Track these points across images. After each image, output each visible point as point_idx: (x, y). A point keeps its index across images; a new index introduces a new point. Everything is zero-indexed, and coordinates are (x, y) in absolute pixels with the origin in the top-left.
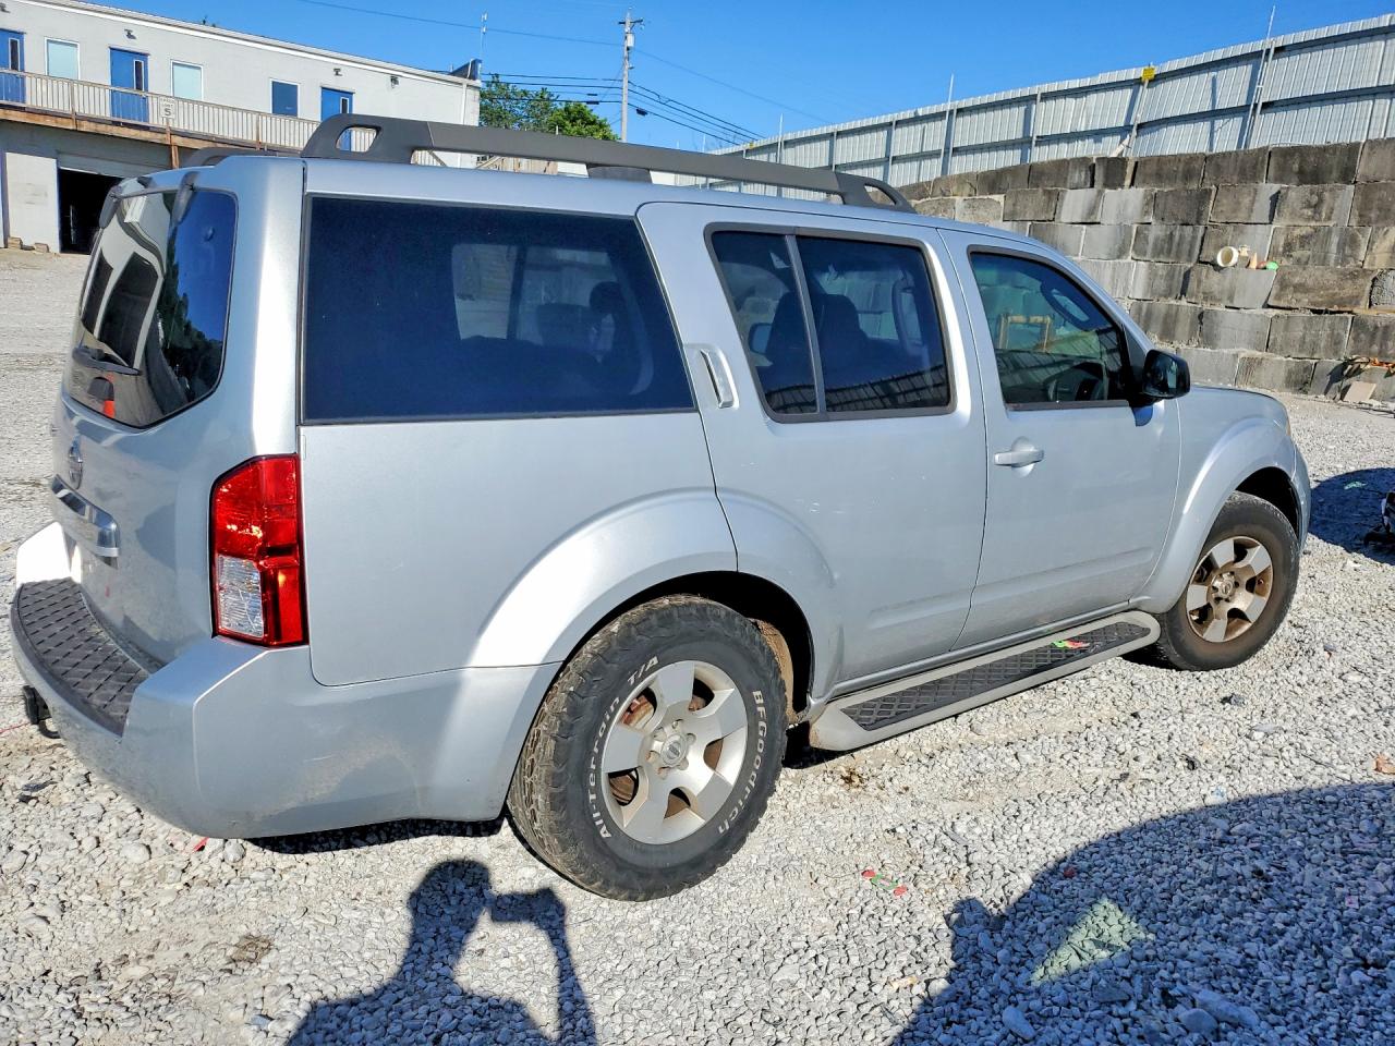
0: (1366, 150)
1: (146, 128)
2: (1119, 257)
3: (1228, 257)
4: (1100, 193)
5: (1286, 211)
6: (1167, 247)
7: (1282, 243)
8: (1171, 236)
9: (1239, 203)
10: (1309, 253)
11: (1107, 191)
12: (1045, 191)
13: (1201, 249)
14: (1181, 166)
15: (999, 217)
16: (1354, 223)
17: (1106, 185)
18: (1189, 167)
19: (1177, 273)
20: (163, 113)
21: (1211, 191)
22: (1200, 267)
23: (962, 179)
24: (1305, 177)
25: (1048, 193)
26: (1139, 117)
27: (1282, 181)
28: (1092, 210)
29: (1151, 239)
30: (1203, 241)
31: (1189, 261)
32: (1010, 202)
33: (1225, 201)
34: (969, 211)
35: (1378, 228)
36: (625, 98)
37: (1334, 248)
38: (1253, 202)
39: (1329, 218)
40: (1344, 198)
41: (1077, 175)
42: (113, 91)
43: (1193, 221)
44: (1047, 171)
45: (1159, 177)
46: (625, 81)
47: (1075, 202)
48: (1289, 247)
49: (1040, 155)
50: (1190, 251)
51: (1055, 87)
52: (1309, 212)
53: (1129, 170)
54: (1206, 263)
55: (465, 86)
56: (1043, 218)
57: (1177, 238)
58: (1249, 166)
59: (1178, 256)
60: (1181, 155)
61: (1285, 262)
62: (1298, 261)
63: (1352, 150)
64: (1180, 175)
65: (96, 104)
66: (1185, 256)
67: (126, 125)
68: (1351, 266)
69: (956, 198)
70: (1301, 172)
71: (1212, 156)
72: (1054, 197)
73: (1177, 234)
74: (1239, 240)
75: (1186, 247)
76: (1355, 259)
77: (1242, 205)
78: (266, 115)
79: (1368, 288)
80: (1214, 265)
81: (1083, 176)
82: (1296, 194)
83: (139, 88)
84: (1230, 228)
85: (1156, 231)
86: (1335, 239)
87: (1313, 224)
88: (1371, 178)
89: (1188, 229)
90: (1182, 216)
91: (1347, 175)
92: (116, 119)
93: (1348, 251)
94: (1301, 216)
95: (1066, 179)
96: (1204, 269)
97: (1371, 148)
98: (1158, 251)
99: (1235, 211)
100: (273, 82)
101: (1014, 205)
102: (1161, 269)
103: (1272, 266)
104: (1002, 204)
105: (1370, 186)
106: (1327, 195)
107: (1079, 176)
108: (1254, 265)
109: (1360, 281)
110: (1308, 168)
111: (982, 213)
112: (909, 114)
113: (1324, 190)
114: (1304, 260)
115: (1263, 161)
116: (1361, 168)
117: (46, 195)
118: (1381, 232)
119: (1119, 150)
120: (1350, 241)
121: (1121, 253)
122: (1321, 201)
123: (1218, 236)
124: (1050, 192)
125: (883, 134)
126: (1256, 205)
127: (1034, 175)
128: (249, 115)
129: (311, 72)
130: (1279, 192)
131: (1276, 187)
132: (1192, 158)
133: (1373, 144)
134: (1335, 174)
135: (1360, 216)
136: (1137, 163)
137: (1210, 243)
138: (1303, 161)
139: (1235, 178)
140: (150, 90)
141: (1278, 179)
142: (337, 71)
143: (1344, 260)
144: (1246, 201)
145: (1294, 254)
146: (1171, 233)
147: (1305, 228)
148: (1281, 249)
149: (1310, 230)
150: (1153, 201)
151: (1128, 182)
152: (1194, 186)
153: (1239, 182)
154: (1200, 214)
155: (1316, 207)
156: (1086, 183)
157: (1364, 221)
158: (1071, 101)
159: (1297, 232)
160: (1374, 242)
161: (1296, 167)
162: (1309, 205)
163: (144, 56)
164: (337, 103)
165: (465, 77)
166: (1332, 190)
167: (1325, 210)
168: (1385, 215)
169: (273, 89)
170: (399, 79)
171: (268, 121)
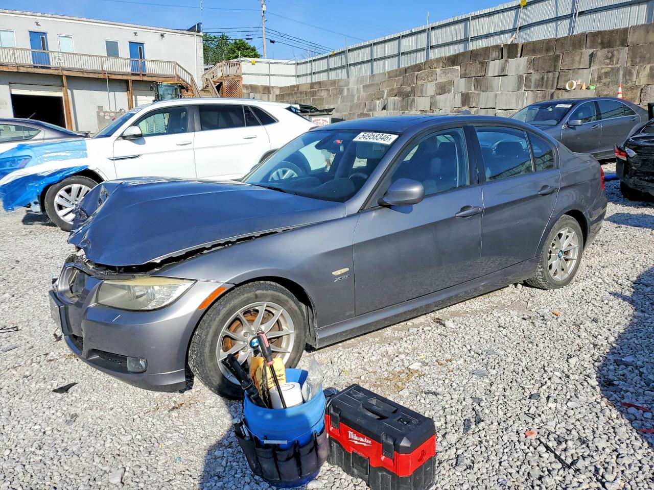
0: (631, 30)
1: (49, 68)
2: (518, 90)
3: (571, 85)
4: (506, 61)
5: (597, 61)
6: (541, 83)
7: (596, 77)
8: (543, 78)
9: (574, 60)
10: (609, 80)
11: (510, 60)
12: (480, 63)
13: (557, 83)
14: (544, 44)
15: (458, 76)
16: (629, 64)
17: (509, 57)
18: (547, 45)
19: (547, 95)
20: (57, 60)
21: (560, 55)
22: (558, 91)
23: (438, 60)
24: (604, 45)
25: (481, 63)
26: (520, 24)
27: (593, 48)
28: (503, 69)
29: (533, 81)
30: (558, 79)
31: (552, 89)
32: (464, 69)
33: (567, 60)
34: (444, 75)
35: (641, 66)
36: (264, 36)
37: (621, 76)
38: (581, 58)
39: (617, 63)
40: (623, 54)
41: (494, 54)
42: (32, 52)
43: (552, 70)
44: (479, 53)
45: (534, 51)
46: (264, 28)
47: (494, 67)
48: (599, 78)
49: (473, 46)
50: (552, 84)
51: (478, 13)
52: (608, 61)
53: (519, 49)
54: (560, 89)
55: (196, 36)
56: (480, 75)
57: (545, 79)
58: (577, 42)
59: (546, 88)
60: (544, 40)
61: (598, 85)
62: (605, 84)
63: (625, 31)
64: (544, 49)
65: (26, 59)
66: (550, 87)
67: (41, 67)
68: (630, 84)
69: (437, 69)
70: (602, 43)
71: (559, 39)
72: (484, 65)
73: (545, 77)
74: (576, 77)
75: (550, 82)
76: (632, 81)
77: (575, 61)
78: (105, 57)
79: (639, 94)
80: (565, 89)
81: (497, 54)
82: (601, 53)
83: (44, 49)
84: (571, 72)
85: (535, 77)
86: (621, 73)
87: (610, 66)
88: (635, 43)
89: (551, 75)
90: (547, 69)
91: (624, 43)
92: (36, 65)
93: (628, 77)
94: (604, 63)
95: (489, 56)
96: (560, 92)
97: (634, 30)
98: (537, 86)
99: (572, 64)
100: (106, 41)
101: (465, 70)
102: (540, 94)
103: (592, 87)
104: (459, 70)
105: (634, 48)
106: (615, 52)
107: (495, 54)
108: (584, 88)
109: (635, 91)
110: (606, 41)
111: (449, 75)
112: (408, 32)
113: (614, 50)
114: (607, 83)
115: (584, 39)
116: (631, 39)
117: (6, 104)
118: (642, 68)
119: (511, 40)
120: (628, 73)
121: (519, 88)
122: (613, 56)
123: (565, 76)
124: (482, 63)
125: (396, 42)
126: (582, 60)
127: (474, 55)
128: (97, 58)
129: (123, 35)
130: (593, 53)
131: (591, 51)
132: (550, 41)
133: (635, 28)
134: (618, 43)
135: (632, 61)
136: (523, 45)
137: (562, 79)
138: (602, 38)
139: (571, 48)
140: (49, 50)
141: (591, 47)
142: (135, 34)
143: (626, 82)
144: (577, 58)
145: (602, 81)
146: (543, 76)
147: (607, 68)
148: (596, 79)
149: (609, 69)
150: (532, 63)
151: (519, 55)
152: (551, 53)
153: (573, 50)
154: (555, 66)
155: (611, 58)
156: (499, 57)
157: (634, 63)
158: (486, 19)
159: (603, 71)
160: (639, 73)
161: (599, 41)
162: (607, 58)
163: (45, 34)
164: (137, 49)
165: (195, 31)
166: (617, 50)
167: (615, 59)
168: (643, 59)
169: (107, 44)
170: (164, 35)
171: (107, 60)
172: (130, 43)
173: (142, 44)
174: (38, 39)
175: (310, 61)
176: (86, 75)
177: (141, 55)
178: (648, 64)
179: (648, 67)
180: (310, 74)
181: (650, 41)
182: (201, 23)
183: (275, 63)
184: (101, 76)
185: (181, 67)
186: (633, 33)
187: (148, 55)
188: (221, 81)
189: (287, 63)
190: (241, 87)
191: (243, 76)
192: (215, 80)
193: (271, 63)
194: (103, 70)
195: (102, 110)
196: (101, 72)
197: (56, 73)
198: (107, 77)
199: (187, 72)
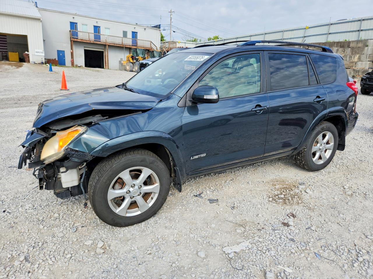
1: (100, 41)
5: (339, 52)
24: (341, 47)
26: (307, 35)
37: (348, 58)
40: (349, 51)
52: (343, 52)
55: (158, 30)
58: (331, 45)
63: (349, 42)
65: (91, 37)
67: (97, 41)
70: (340, 46)
76: (352, 60)
79: (354, 65)
82: (340, 49)
86: (348, 57)
87: (343, 54)
91: (349, 47)
92: (95, 40)
94: (341, 53)
100: (123, 31)
105: (353, 48)
106: (346, 49)
109: (353, 63)
110: (342, 45)
115: (333, 44)
117: (82, 56)
120: (351, 57)
122: (345, 51)
129: (130, 29)
131: (337, 48)
134: (346, 46)
135: (352, 53)
138: (341, 44)
140: (101, 34)
142: (135, 28)
143: (350, 60)
149: (344, 55)
155: (344, 52)
157: (352, 54)
158: (290, 32)
161: (339, 45)
162: (343, 51)
163: (99, 27)
164: (134, 34)
165: (157, 28)
166: (347, 49)
167: (345, 52)
168: (356, 53)
169: (123, 33)
170: (146, 29)
171: (124, 39)
172: (132, 32)
173: (137, 33)
174: (97, 29)
176: (116, 45)
177: (136, 37)
178: (358, 54)
179: (358, 55)
181: (358, 46)
183: (188, 43)
184: (122, 46)
185: (153, 43)
186: (352, 43)
187: (139, 37)
188: (168, 50)
189: (192, 43)
192: (166, 49)
193: (186, 43)
194: (122, 43)
195: (122, 60)
196: (121, 44)
197: (104, 44)
198: (124, 46)
199: (155, 46)
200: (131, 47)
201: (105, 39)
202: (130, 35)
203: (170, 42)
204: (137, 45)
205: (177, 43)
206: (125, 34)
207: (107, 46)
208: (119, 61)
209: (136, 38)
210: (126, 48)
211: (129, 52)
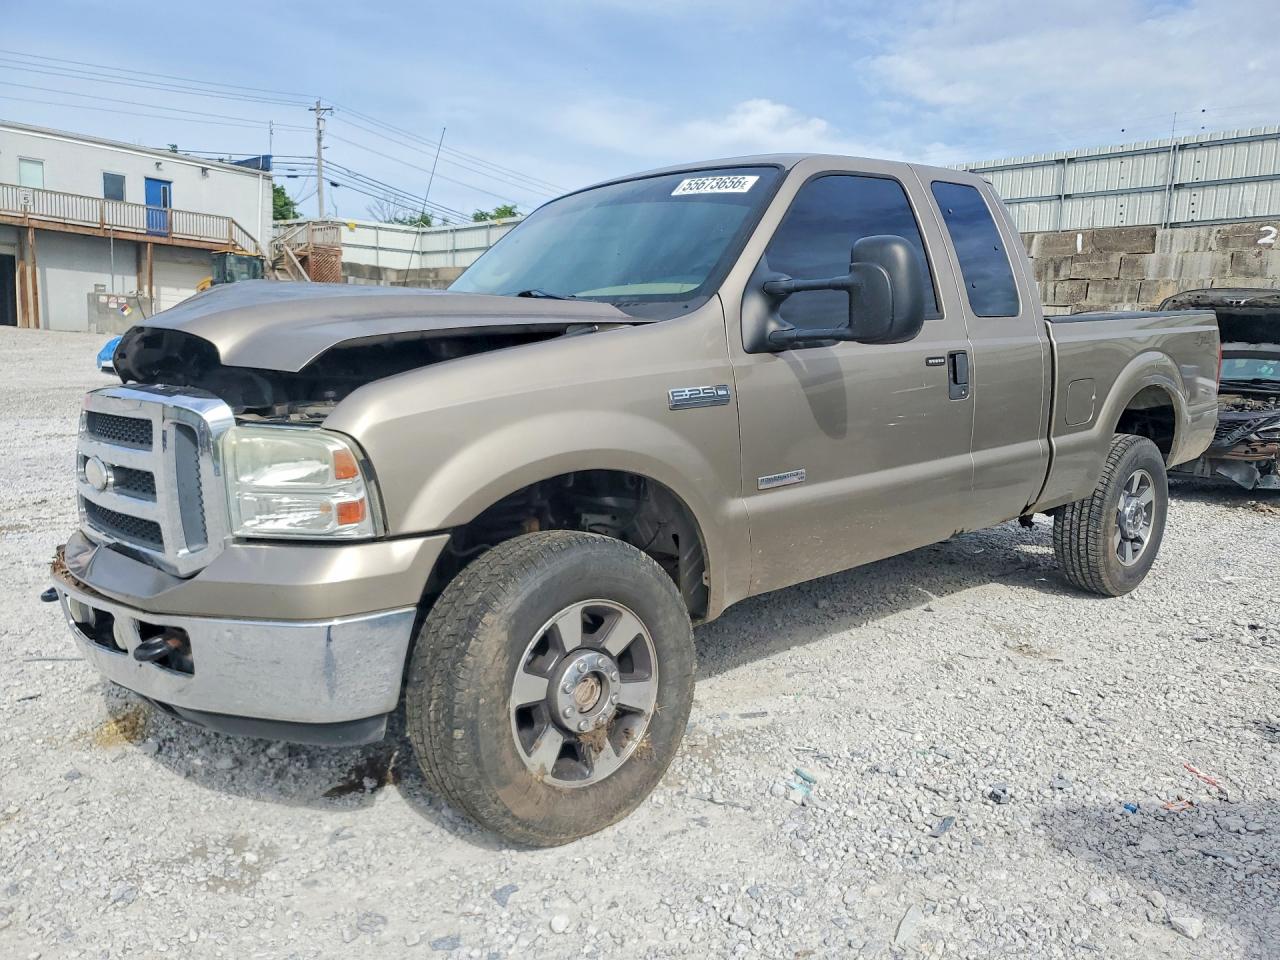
55: (261, 176)
100: (104, 173)
142: (158, 164)
164: (159, 191)
165: (257, 168)
169: (104, 178)
170: (208, 171)
171: (111, 207)
172: (147, 179)
173: (169, 183)
175: (452, 231)
176: (72, 230)
177: (166, 202)
180: (451, 251)
182: (271, 156)
183: (386, 229)
184: (101, 233)
185: (240, 227)
187: (177, 202)
188: (305, 254)
189: (405, 231)
190: (340, 267)
191: (343, 248)
192: (297, 251)
193: (380, 228)
194: (103, 223)
195: (104, 291)
196: (99, 226)
197: (17, 222)
198: (111, 235)
199: (249, 236)
200: (141, 238)
201: (23, 202)
202: (135, 192)
203: (315, 224)
204: (171, 232)
205: (343, 229)
206: (114, 187)
207: (30, 233)
208: (89, 295)
209: (165, 206)
210: (121, 243)
211: (134, 259)
